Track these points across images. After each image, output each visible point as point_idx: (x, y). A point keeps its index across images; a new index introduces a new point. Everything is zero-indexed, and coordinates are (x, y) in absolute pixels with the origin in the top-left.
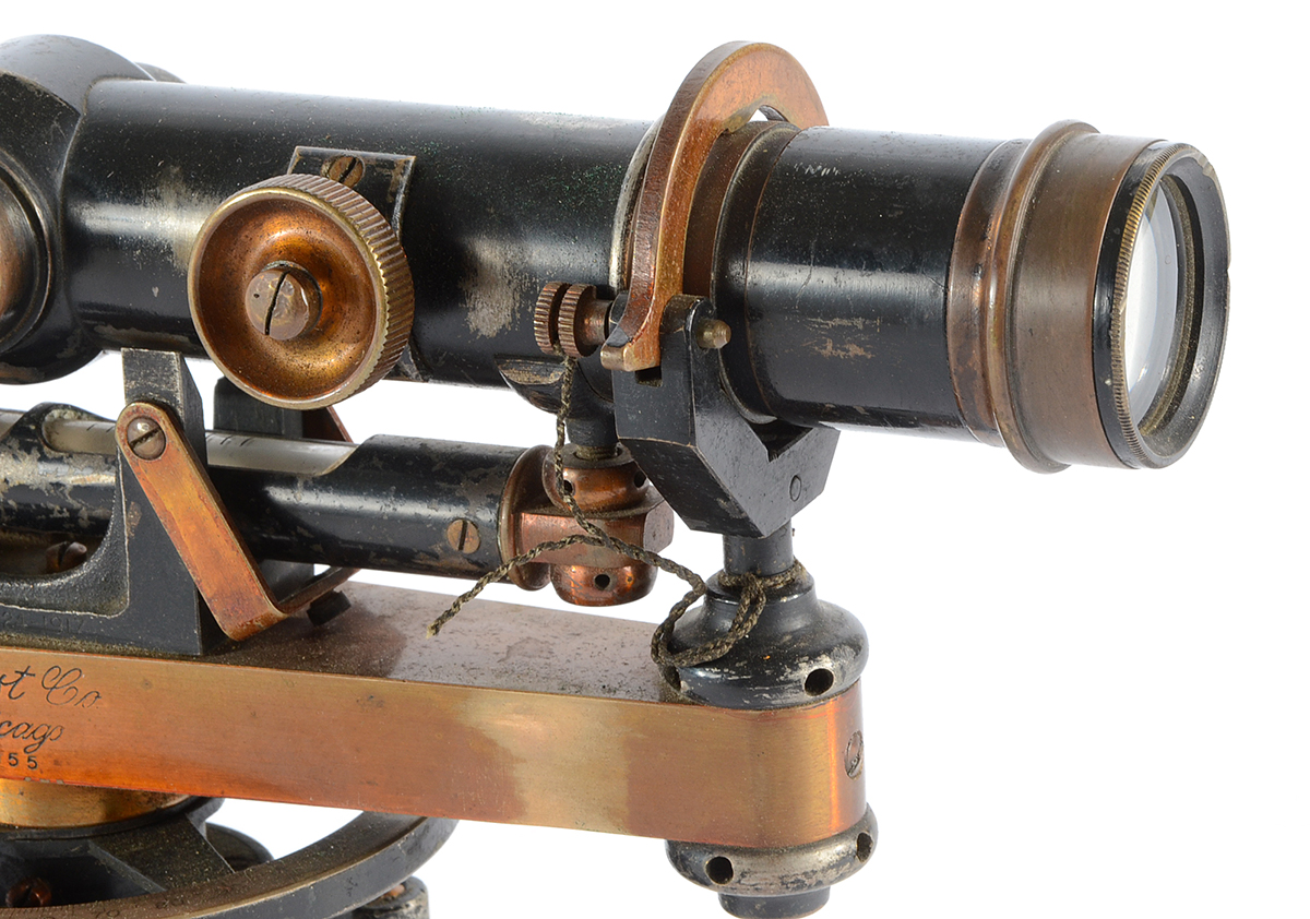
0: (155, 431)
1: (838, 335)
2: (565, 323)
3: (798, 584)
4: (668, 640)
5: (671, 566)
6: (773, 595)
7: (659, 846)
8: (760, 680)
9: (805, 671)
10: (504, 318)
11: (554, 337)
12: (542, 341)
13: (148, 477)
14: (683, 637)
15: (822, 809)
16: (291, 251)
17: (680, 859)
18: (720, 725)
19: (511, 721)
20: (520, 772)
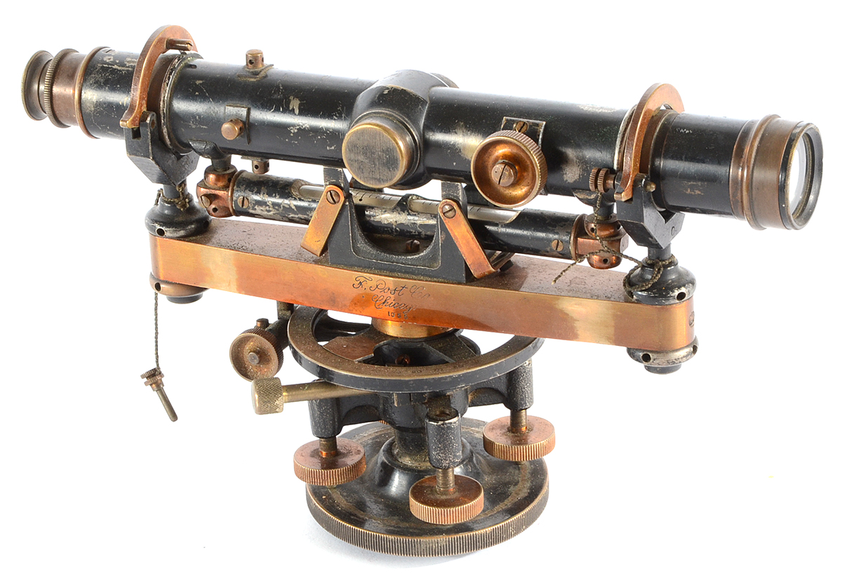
0: (452, 209)
1: (692, 188)
2: (600, 182)
3: (673, 263)
4: (629, 281)
5: (627, 257)
6: (665, 267)
7: (624, 349)
8: (662, 296)
9: (677, 293)
10: (576, 177)
11: (596, 187)
12: (592, 187)
13: (449, 224)
14: (634, 280)
15: (680, 337)
16: (505, 156)
17: (631, 353)
18: (647, 310)
19: (574, 307)
20: (577, 324)
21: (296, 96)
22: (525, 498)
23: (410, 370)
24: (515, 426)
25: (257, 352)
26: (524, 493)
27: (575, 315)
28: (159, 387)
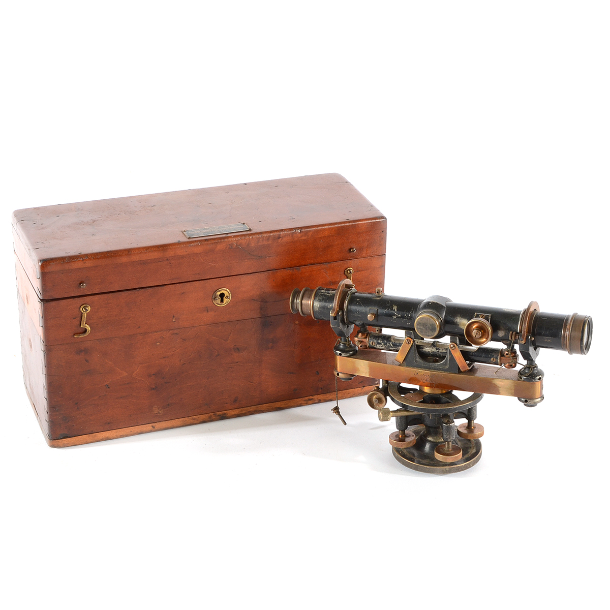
0: (454, 346)
1: (547, 339)
3: (536, 367)
4: (521, 373)
5: (519, 363)
6: (534, 368)
7: (517, 398)
8: (533, 378)
9: (538, 377)
10: (503, 335)
11: (512, 338)
12: (510, 339)
13: (452, 352)
15: (538, 395)
16: (477, 327)
17: (519, 399)
18: (527, 383)
19: (498, 383)
20: (500, 389)
21: (395, 305)
22: (475, 453)
23: (438, 405)
24: (469, 426)
25: (378, 399)
26: (474, 451)
27: (499, 386)
28: (338, 413)
